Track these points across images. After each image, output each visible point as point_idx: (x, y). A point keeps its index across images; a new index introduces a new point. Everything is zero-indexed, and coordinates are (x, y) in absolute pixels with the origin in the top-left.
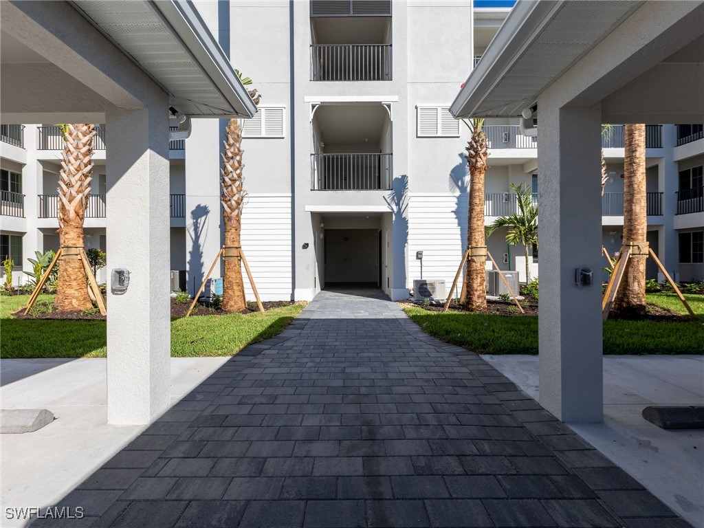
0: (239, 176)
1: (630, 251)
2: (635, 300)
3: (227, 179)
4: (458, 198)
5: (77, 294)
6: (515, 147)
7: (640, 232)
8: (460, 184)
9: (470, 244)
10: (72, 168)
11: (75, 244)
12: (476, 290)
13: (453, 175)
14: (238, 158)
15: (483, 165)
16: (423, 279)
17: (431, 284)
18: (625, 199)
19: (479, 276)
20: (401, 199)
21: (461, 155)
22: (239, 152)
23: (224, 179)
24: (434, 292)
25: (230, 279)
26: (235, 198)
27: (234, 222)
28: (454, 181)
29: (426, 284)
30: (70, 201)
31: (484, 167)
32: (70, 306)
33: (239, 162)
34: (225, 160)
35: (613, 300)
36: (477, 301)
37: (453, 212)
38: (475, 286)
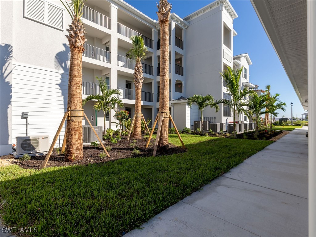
1: (163, 116)
2: (165, 142)
4: (63, 75)
6: (97, 59)
8: (63, 65)
9: (70, 107)
13: (57, 57)
16: (29, 135)
17: (35, 140)
19: (77, 133)
20: (4, 65)
21: (64, 45)
24: (37, 146)
28: (59, 62)
29: (30, 140)
31: (82, 48)
36: (76, 153)
37: (57, 84)
38: (74, 141)
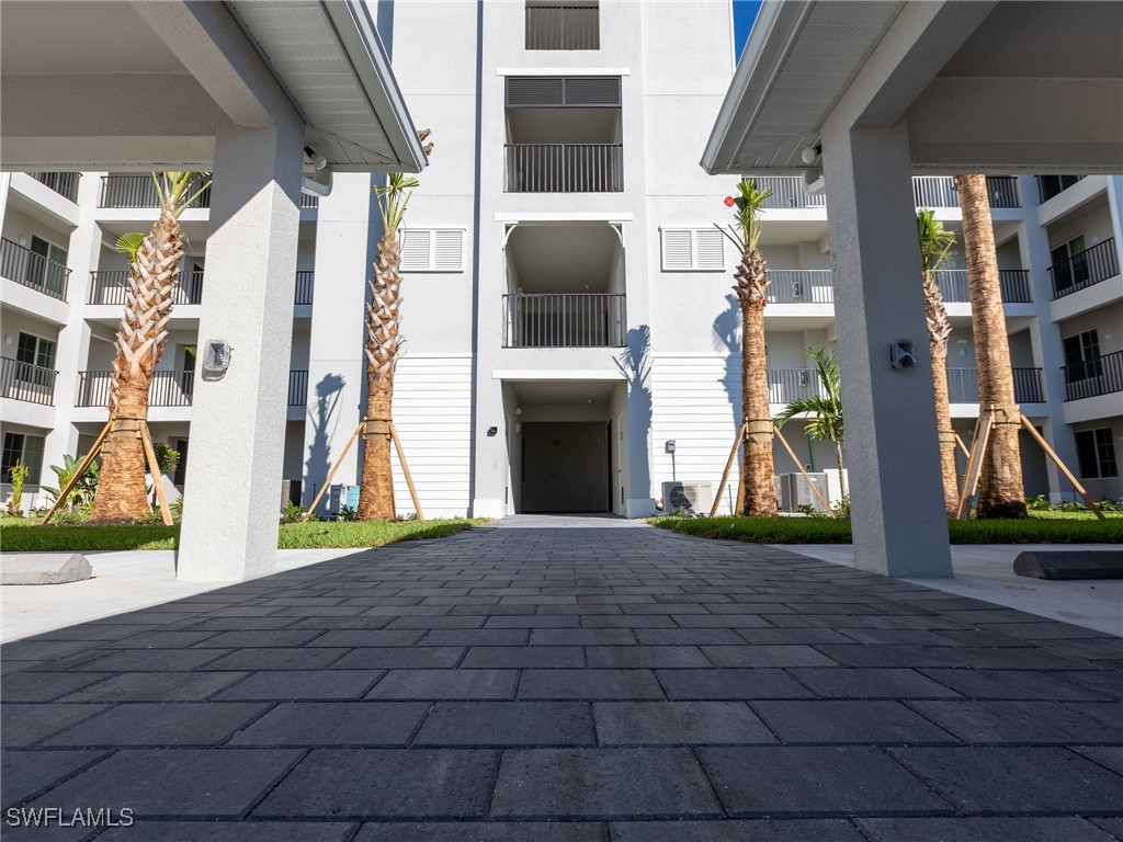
0: (394, 313)
1: (992, 418)
2: (1009, 494)
3: (375, 317)
4: (728, 360)
5: (129, 492)
6: (811, 301)
7: (1004, 389)
8: (729, 339)
9: (747, 415)
10: (142, 302)
11: (134, 415)
12: (760, 487)
13: (717, 326)
14: (394, 287)
15: (761, 298)
16: (677, 480)
17: (690, 488)
18: (976, 342)
19: (763, 464)
20: (640, 360)
21: (729, 297)
22: (395, 281)
23: (371, 317)
24: (694, 500)
25: (373, 469)
26: (387, 345)
27: (383, 382)
28: (721, 335)
29: (682, 488)
30: (134, 350)
31: (762, 301)
32: (116, 512)
33: (396, 294)
34: (374, 290)
35: (973, 494)
36: (763, 504)
37: (718, 381)
38: (758, 479)
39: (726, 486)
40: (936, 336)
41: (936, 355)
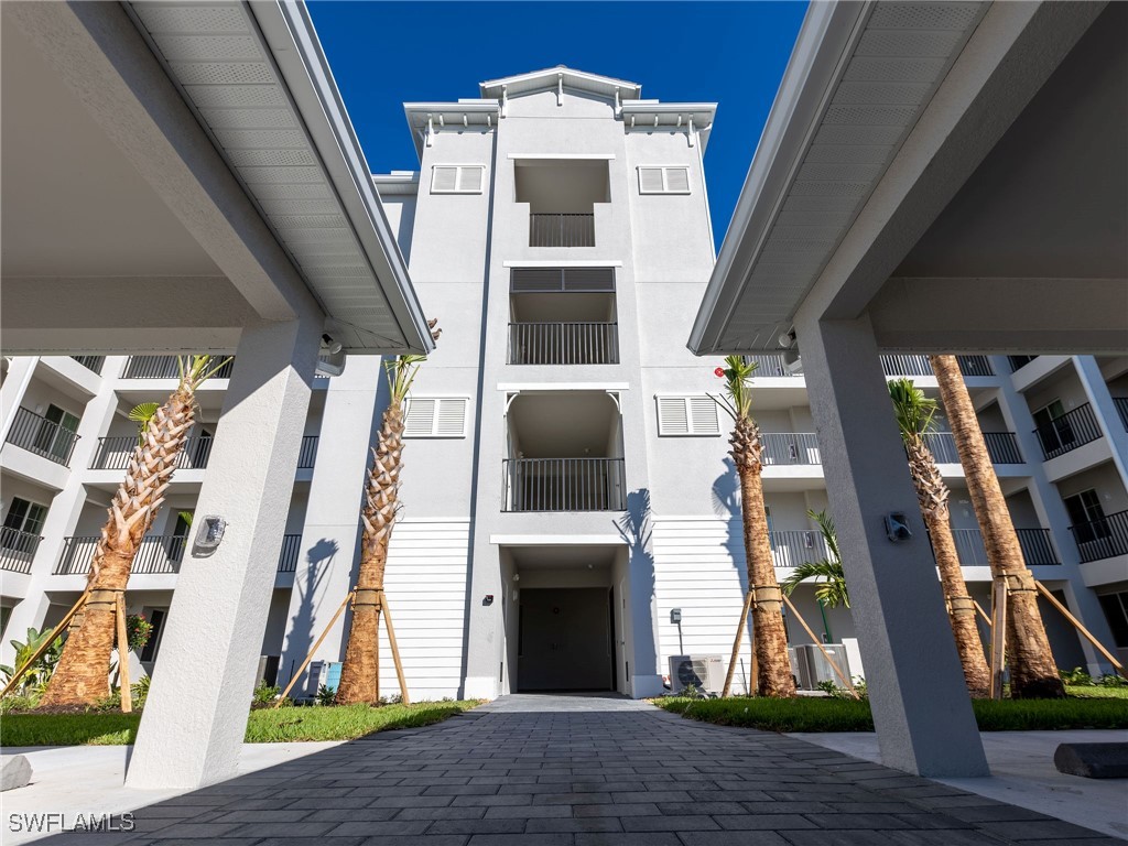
0: (394, 479)
1: (1007, 585)
2: (1040, 669)
3: (375, 483)
4: (730, 523)
5: (90, 673)
6: (808, 462)
7: (1012, 553)
8: (729, 502)
9: (753, 582)
10: (145, 469)
11: (113, 585)
12: (774, 662)
13: (717, 489)
14: (395, 454)
15: (757, 462)
16: (685, 654)
17: (699, 663)
18: (975, 505)
19: (775, 636)
20: (641, 524)
21: (726, 461)
22: (398, 447)
23: (370, 483)
24: (704, 677)
25: (358, 644)
26: (384, 511)
27: (377, 549)
28: (720, 498)
29: (690, 663)
30: (126, 517)
31: (757, 465)
32: (71, 696)
33: (397, 460)
34: (376, 456)
35: (1003, 668)
36: (778, 681)
37: (722, 544)
38: (771, 653)
39: (738, 661)
40: (936, 498)
41: (938, 517)
